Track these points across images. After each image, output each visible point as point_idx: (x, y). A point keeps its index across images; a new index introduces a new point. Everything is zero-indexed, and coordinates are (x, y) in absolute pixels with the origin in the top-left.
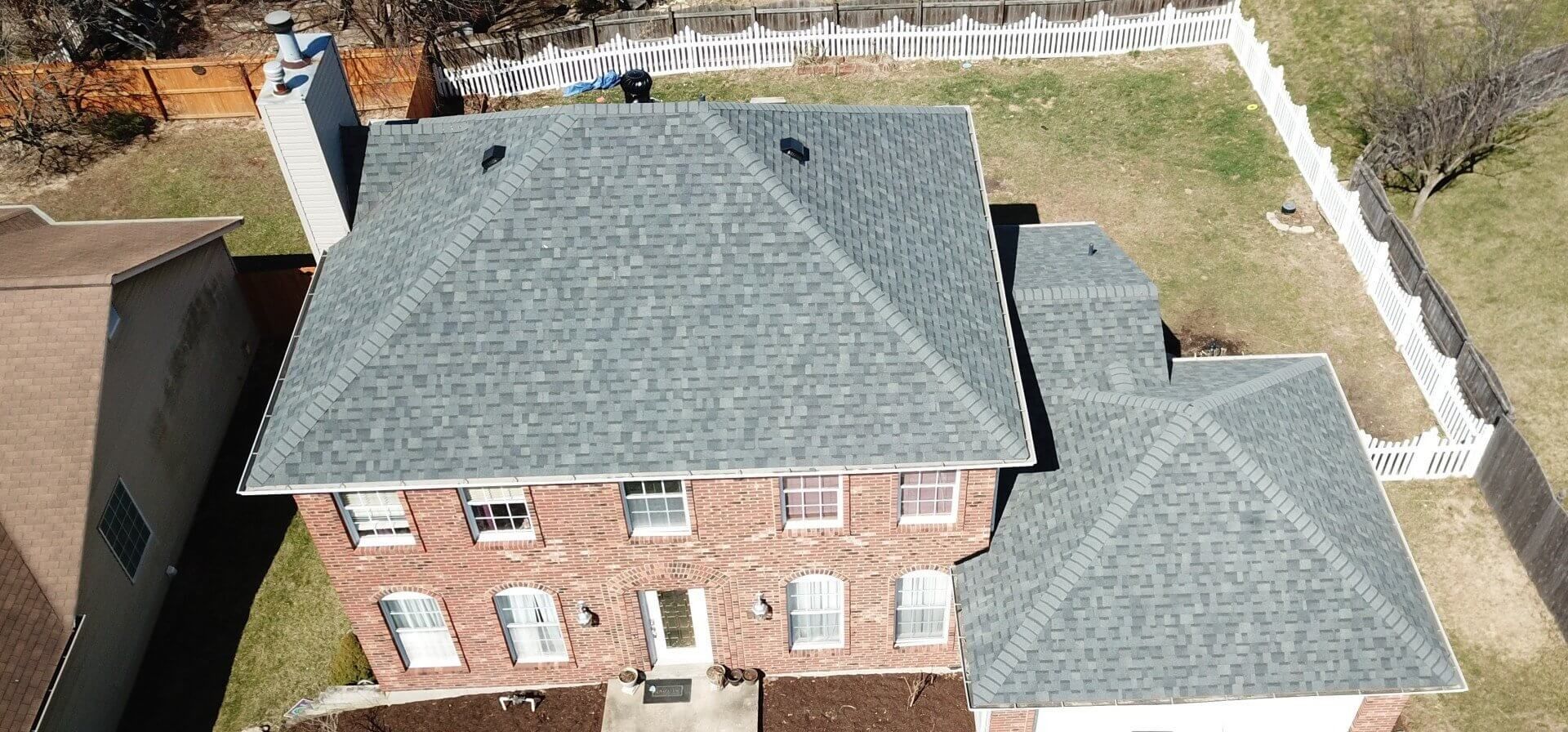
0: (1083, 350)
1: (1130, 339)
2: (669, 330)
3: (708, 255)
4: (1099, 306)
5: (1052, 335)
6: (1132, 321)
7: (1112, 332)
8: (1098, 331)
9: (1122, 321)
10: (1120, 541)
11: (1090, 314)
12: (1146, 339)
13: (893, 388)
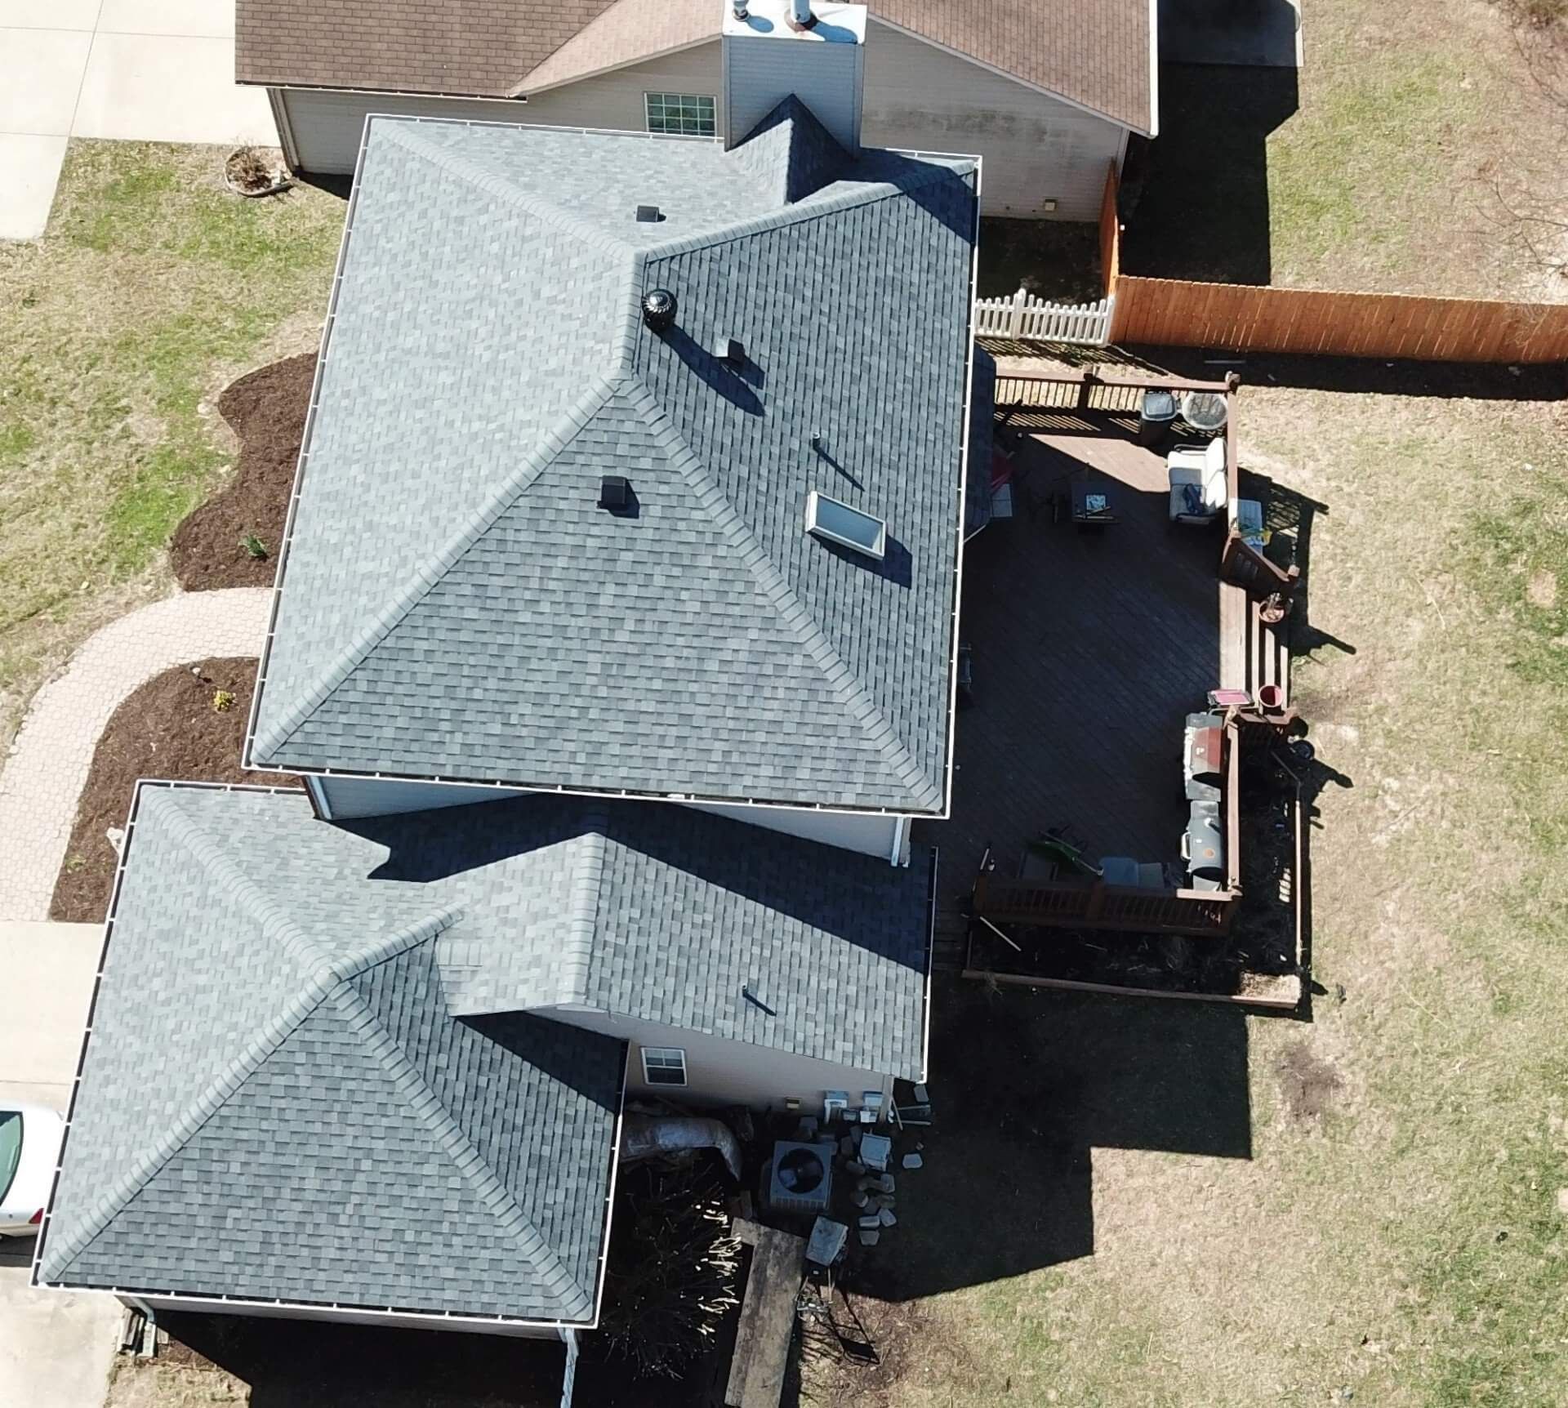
0: (511, 915)
1: (514, 970)
2: (422, 403)
3: (480, 418)
4: (560, 933)
5: (537, 879)
6: (536, 972)
7: (527, 949)
8: (531, 932)
9: (537, 961)
10: (232, 908)
11: (552, 923)
12: (510, 990)
13: (336, 618)
